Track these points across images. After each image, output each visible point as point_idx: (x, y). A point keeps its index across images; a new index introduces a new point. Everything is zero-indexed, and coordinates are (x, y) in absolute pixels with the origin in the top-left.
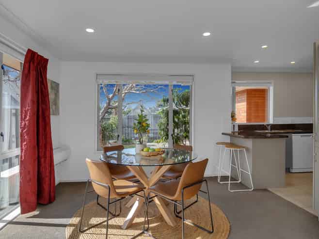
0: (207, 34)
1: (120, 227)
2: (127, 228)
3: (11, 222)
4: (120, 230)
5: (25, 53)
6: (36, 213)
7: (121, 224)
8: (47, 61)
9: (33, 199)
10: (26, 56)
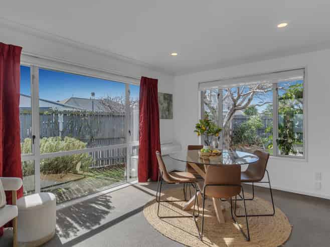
0: (282, 25)
1: (181, 208)
2: (185, 210)
3: (133, 185)
4: (180, 210)
5: (140, 79)
6: (146, 184)
7: (183, 206)
8: (156, 81)
9: (145, 174)
10: (141, 81)
